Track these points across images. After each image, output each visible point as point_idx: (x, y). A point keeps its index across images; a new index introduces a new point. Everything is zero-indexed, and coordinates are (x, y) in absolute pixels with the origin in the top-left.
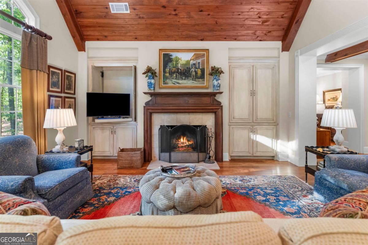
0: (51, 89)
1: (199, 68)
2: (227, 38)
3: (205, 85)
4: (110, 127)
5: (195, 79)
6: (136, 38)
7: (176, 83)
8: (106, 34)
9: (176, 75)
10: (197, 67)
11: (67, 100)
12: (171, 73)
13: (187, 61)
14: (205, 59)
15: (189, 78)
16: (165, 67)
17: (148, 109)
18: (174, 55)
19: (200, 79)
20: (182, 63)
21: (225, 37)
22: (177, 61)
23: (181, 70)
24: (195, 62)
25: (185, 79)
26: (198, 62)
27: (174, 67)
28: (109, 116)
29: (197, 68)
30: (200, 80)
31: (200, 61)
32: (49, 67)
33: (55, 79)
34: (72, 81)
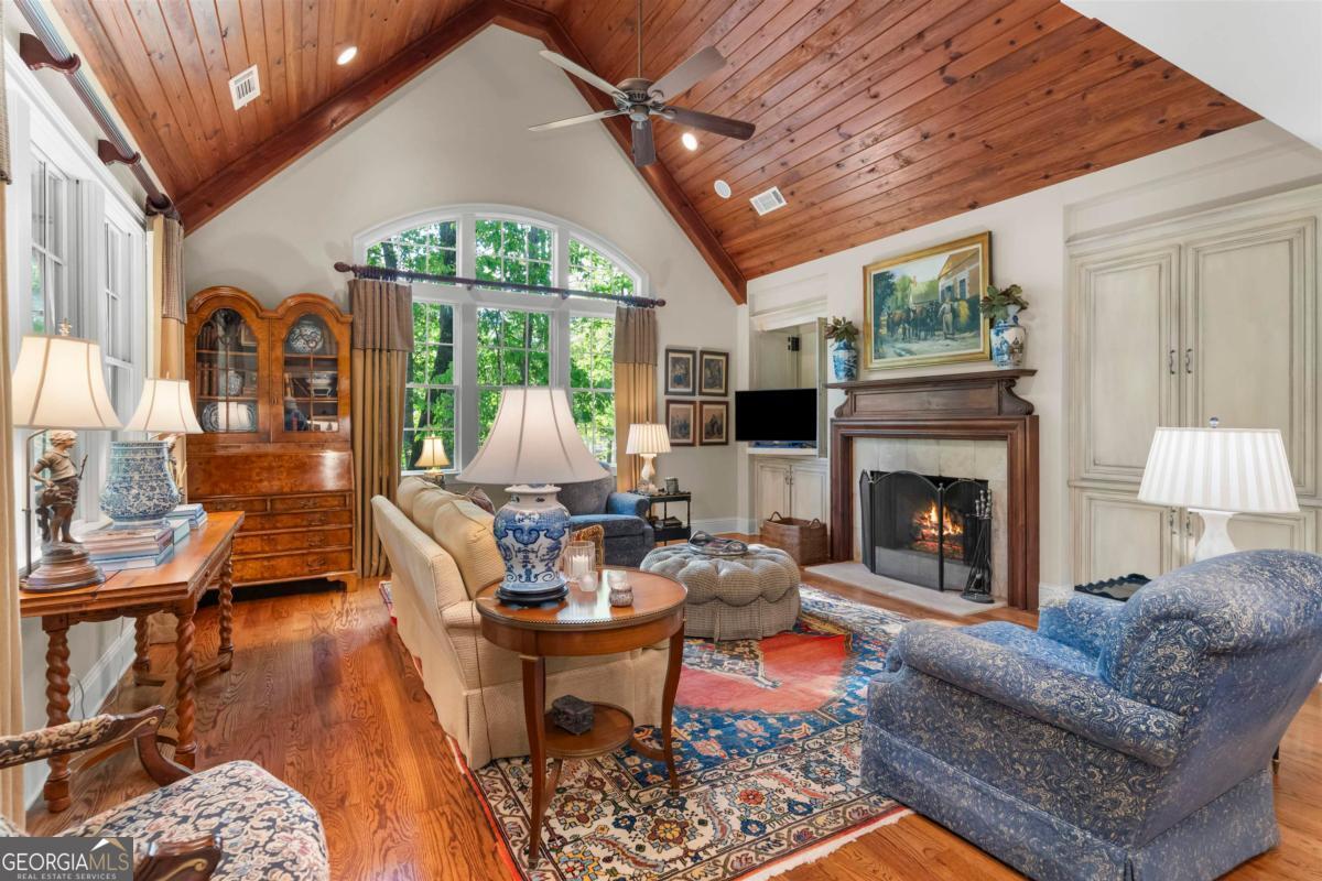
0: (670, 389)
1: (962, 298)
2: (1050, 174)
3: (981, 350)
4: (785, 466)
5: (953, 334)
6: (821, 251)
7: (903, 353)
8: (770, 258)
9: (904, 329)
10: (959, 297)
11: (705, 407)
12: (892, 326)
13: (931, 282)
14: (978, 267)
15: (937, 333)
16: (878, 311)
17: (839, 427)
18: (899, 272)
19: (965, 332)
20: (917, 293)
21: (1043, 174)
22: (905, 289)
23: (914, 312)
24: (950, 282)
25: (925, 339)
26: (959, 280)
27: (898, 308)
28: (776, 442)
29: (957, 300)
30: (967, 334)
31: (964, 275)
32: (668, 351)
33: (680, 371)
34: (719, 370)
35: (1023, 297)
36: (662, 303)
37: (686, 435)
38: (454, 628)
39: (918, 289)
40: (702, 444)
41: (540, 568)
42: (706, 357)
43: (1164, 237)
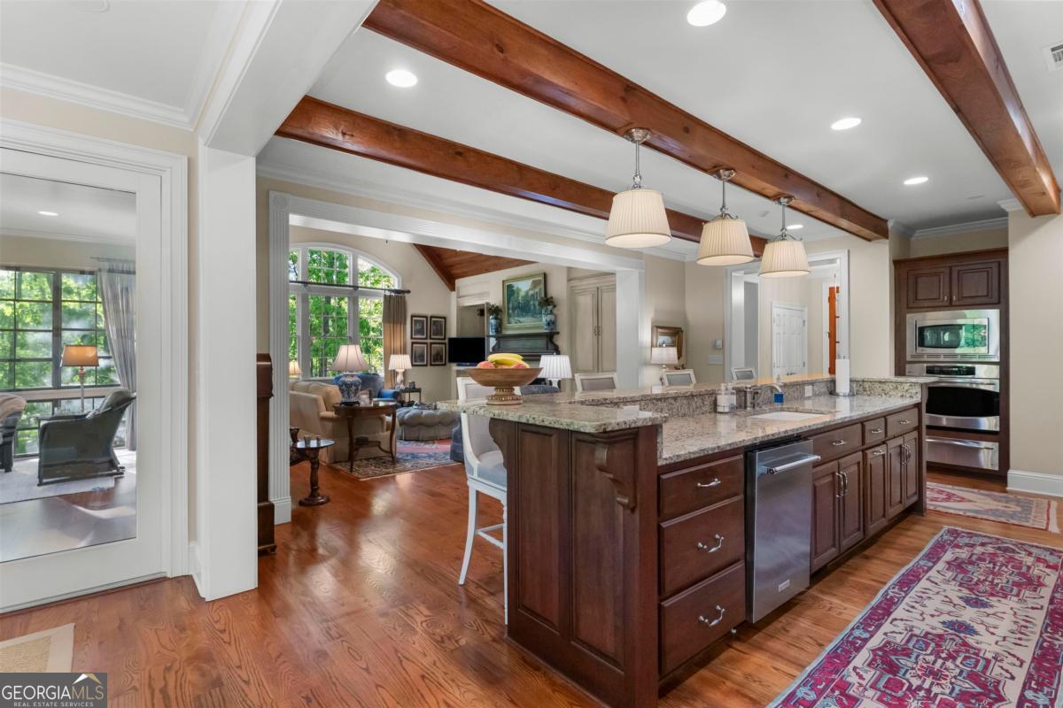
0: (414, 337)
5: (534, 315)
7: (517, 322)
8: (465, 270)
9: (518, 311)
10: (535, 299)
11: (433, 346)
12: (514, 309)
13: (527, 291)
14: (542, 287)
15: (529, 314)
16: (508, 301)
18: (516, 285)
22: (518, 293)
23: (521, 304)
24: (533, 292)
25: (525, 317)
26: (535, 292)
27: (516, 301)
28: (468, 363)
30: (538, 316)
31: (537, 290)
32: (412, 316)
33: (418, 327)
34: (441, 326)
35: (555, 303)
36: (409, 292)
37: (423, 360)
38: (324, 419)
39: (522, 294)
40: (431, 365)
41: (352, 395)
42: (433, 319)
43: (595, 283)
